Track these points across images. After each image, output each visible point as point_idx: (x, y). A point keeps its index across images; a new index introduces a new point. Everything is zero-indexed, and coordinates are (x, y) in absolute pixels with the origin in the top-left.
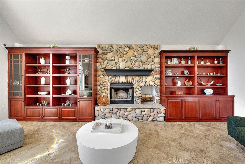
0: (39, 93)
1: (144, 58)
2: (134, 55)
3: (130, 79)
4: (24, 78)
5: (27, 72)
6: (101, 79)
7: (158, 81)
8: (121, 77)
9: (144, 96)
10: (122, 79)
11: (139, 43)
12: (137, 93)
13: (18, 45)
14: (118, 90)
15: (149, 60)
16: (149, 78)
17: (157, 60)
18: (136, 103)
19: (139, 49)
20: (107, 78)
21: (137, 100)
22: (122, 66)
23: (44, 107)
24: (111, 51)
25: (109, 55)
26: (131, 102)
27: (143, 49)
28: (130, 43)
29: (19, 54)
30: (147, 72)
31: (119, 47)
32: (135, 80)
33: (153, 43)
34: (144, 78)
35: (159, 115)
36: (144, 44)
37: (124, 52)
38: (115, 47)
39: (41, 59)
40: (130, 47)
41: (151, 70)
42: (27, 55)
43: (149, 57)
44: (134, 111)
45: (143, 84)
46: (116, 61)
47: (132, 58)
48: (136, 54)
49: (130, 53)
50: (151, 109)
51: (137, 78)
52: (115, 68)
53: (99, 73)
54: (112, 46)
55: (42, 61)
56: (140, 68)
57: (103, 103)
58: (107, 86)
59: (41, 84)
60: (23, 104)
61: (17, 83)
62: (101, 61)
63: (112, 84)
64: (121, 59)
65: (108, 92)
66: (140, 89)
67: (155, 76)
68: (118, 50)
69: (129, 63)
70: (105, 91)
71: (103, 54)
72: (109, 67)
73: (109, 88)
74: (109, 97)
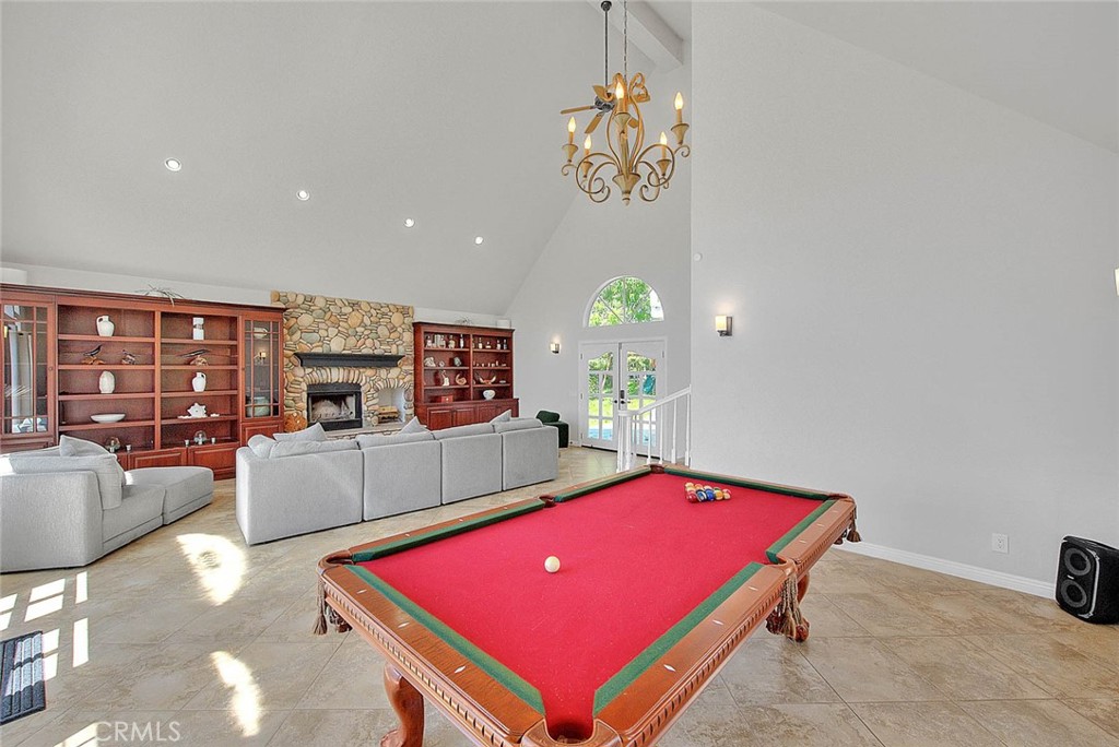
0: (95, 418)
1: (383, 331)
2: (362, 324)
3: (353, 375)
7: (410, 379)
8: (335, 371)
9: (383, 410)
10: (336, 375)
11: (373, 300)
12: (368, 404)
15: (393, 336)
16: (394, 372)
17: (408, 337)
18: (368, 424)
19: (373, 311)
20: (299, 372)
21: (368, 419)
22: (336, 346)
24: (309, 311)
25: (306, 320)
26: (353, 424)
27: (382, 312)
28: (355, 298)
30: (389, 361)
31: (330, 302)
32: (365, 377)
33: (401, 302)
34: (383, 372)
36: (383, 301)
37: (341, 314)
38: (320, 303)
39: (101, 320)
40: (354, 305)
41: (397, 357)
42: (62, 309)
43: (393, 329)
45: (381, 385)
46: (322, 333)
47: (360, 329)
48: (367, 321)
49: (355, 319)
51: (369, 372)
52: (319, 350)
54: (312, 299)
55: (105, 327)
56: (377, 352)
58: (299, 390)
63: (312, 386)
64: (333, 331)
65: (304, 404)
66: (376, 395)
67: (404, 368)
68: (331, 313)
69: (352, 341)
70: (297, 402)
71: (289, 316)
72: (305, 348)
73: (304, 395)
74: (306, 417)
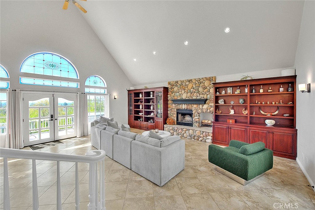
0: (139, 114)
1: (201, 89)
2: (193, 88)
3: (190, 107)
4: (133, 105)
5: (135, 102)
6: (170, 106)
7: (212, 109)
8: (183, 105)
9: (203, 121)
10: (184, 107)
11: (197, 77)
12: (195, 118)
13: (132, 88)
14: (185, 115)
15: (205, 91)
16: (205, 106)
17: (212, 90)
18: (195, 126)
19: (197, 82)
20: (174, 105)
21: (195, 123)
22: (184, 97)
23: (141, 122)
24: (176, 86)
25: (176, 89)
26: (191, 125)
27: (200, 82)
28: (189, 78)
29: (132, 93)
31: (182, 82)
32: (194, 107)
33: (208, 76)
34: (201, 106)
35: (207, 137)
36: (201, 77)
37: (186, 85)
38: (179, 83)
40: (190, 81)
41: (206, 100)
42: (134, 93)
43: (205, 88)
44: (188, 131)
45: (200, 111)
46: (180, 92)
47: (192, 90)
48: (194, 87)
49: (190, 86)
50: (201, 132)
51: (195, 106)
52: (179, 98)
53: (169, 102)
54: (177, 82)
55: (141, 95)
56: (198, 98)
57: (170, 123)
58: (174, 111)
59: (140, 109)
60: (133, 119)
61: (131, 108)
62: (171, 93)
63: (177, 110)
64: (183, 91)
65: (175, 115)
66: (198, 115)
67: (210, 104)
68: (182, 85)
69: (189, 94)
70: (173, 115)
71: (172, 88)
72: (176, 98)
73: (175, 113)
74: (176, 120)
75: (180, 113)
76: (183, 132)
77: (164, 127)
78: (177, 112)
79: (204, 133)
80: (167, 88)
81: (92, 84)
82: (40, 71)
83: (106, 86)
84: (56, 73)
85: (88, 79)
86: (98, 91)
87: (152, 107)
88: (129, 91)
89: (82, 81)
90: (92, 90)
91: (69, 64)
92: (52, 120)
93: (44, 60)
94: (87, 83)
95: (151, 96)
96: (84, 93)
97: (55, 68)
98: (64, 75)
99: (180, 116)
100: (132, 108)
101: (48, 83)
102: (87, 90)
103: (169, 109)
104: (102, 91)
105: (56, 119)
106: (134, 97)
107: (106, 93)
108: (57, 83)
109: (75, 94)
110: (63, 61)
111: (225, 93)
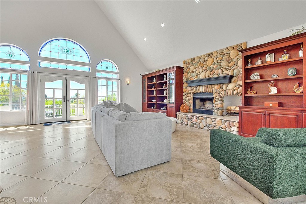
0: (153, 101)
1: (224, 64)
2: (213, 63)
3: (209, 89)
4: (147, 91)
5: (148, 88)
6: (186, 90)
7: (240, 89)
8: (201, 87)
9: (229, 108)
10: (202, 89)
11: (218, 49)
12: (216, 103)
15: (230, 65)
16: (231, 86)
18: (215, 114)
19: (218, 55)
20: (189, 89)
21: (216, 111)
22: (202, 76)
23: (154, 109)
24: (193, 64)
25: (192, 68)
26: (210, 112)
27: (222, 53)
28: (209, 52)
29: (145, 78)
30: (225, 79)
31: (200, 58)
32: (215, 89)
34: (224, 86)
35: (231, 129)
36: (224, 47)
37: (204, 61)
38: (197, 59)
40: (209, 55)
41: (232, 77)
42: (148, 78)
43: (230, 61)
44: (205, 120)
45: (223, 93)
46: (197, 72)
47: (212, 66)
48: (215, 61)
49: (210, 61)
50: (223, 121)
51: (216, 87)
52: (196, 79)
53: (185, 85)
54: (194, 59)
56: (220, 76)
57: (184, 110)
58: (189, 96)
59: (153, 95)
60: (147, 106)
62: (186, 74)
63: (194, 94)
64: (201, 70)
65: (191, 101)
66: (220, 99)
67: (238, 83)
68: (199, 62)
69: (208, 72)
70: (188, 101)
71: (187, 68)
72: (192, 79)
73: (192, 98)
74: (192, 106)
75: (197, 99)
76: (199, 121)
77: (176, 115)
78: (194, 97)
79: (227, 123)
80: (182, 68)
81: (104, 69)
82: (55, 56)
83: (118, 71)
84: (70, 58)
85: (100, 64)
86: (110, 76)
87: (165, 93)
88: (143, 76)
89: (93, 65)
90: (104, 75)
91: (82, 49)
92: (64, 101)
93: (59, 46)
94: (98, 68)
95: (165, 79)
96: (95, 77)
97: (69, 53)
98: (77, 59)
99: (197, 102)
100: (146, 95)
101: (63, 66)
102: (98, 74)
103: (184, 94)
104: (115, 76)
105: (68, 101)
106: (147, 83)
107: (118, 78)
108: (70, 67)
109: (86, 78)
110: (76, 47)
111: (262, 63)
